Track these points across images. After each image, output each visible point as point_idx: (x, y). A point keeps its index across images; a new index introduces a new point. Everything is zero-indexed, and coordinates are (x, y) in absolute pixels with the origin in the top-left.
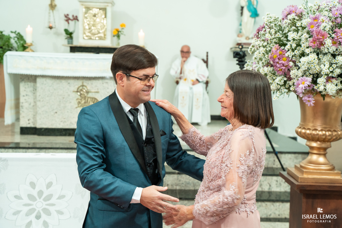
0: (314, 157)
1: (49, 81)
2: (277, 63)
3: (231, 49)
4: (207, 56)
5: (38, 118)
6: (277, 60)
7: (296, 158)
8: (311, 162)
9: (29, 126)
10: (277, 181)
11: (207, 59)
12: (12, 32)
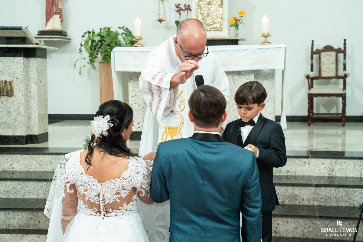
4: (345, 44)
9: (138, 130)
11: (345, 48)
12: (120, 28)
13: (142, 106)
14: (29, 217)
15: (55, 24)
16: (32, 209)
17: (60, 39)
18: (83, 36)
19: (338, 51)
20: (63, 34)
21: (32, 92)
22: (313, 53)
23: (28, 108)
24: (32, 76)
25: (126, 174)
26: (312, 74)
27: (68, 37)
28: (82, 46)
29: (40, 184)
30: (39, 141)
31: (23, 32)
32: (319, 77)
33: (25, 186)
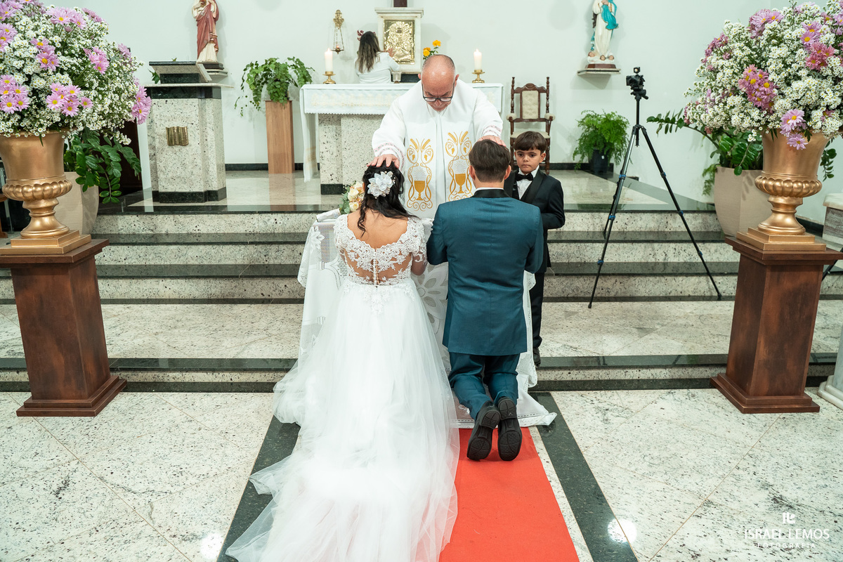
0: (780, 217)
1: (357, 122)
2: (756, 90)
3: (579, 72)
4: (548, 83)
5: (344, 171)
6: (757, 87)
7: (695, 218)
8: (774, 224)
9: (331, 183)
10: (675, 249)
11: (548, 87)
12: (289, 59)
13: (335, 154)
14: (233, 285)
15: (209, 54)
16: (237, 277)
17: (217, 74)
18: (245, 70)
19: (541, 90)
20: (220, 66)
21: (209, 140)
22: (513, 92)
23: (205, 158)
24: (208, 121)
25: (404, 237)
26: (514, 116)
27: (224, 70)
28: (244, 81)
29: (237, 248)
30: (219, 197)
31: (197, 68)
32: (520, 120)
33: (220, 251)
